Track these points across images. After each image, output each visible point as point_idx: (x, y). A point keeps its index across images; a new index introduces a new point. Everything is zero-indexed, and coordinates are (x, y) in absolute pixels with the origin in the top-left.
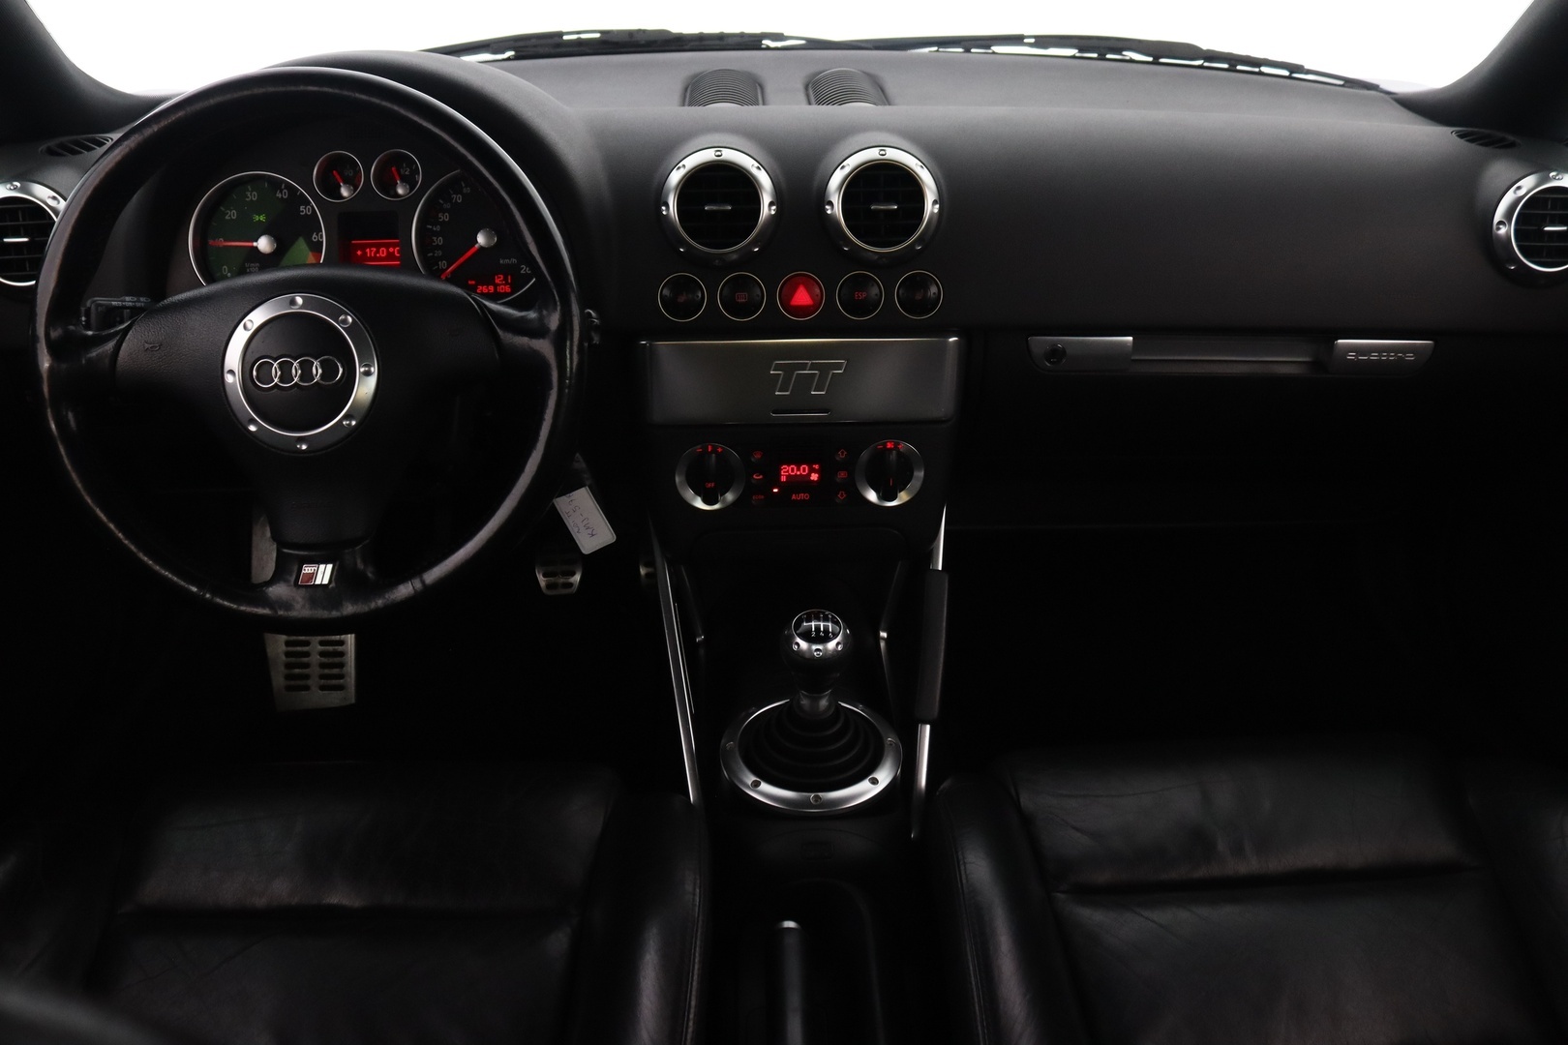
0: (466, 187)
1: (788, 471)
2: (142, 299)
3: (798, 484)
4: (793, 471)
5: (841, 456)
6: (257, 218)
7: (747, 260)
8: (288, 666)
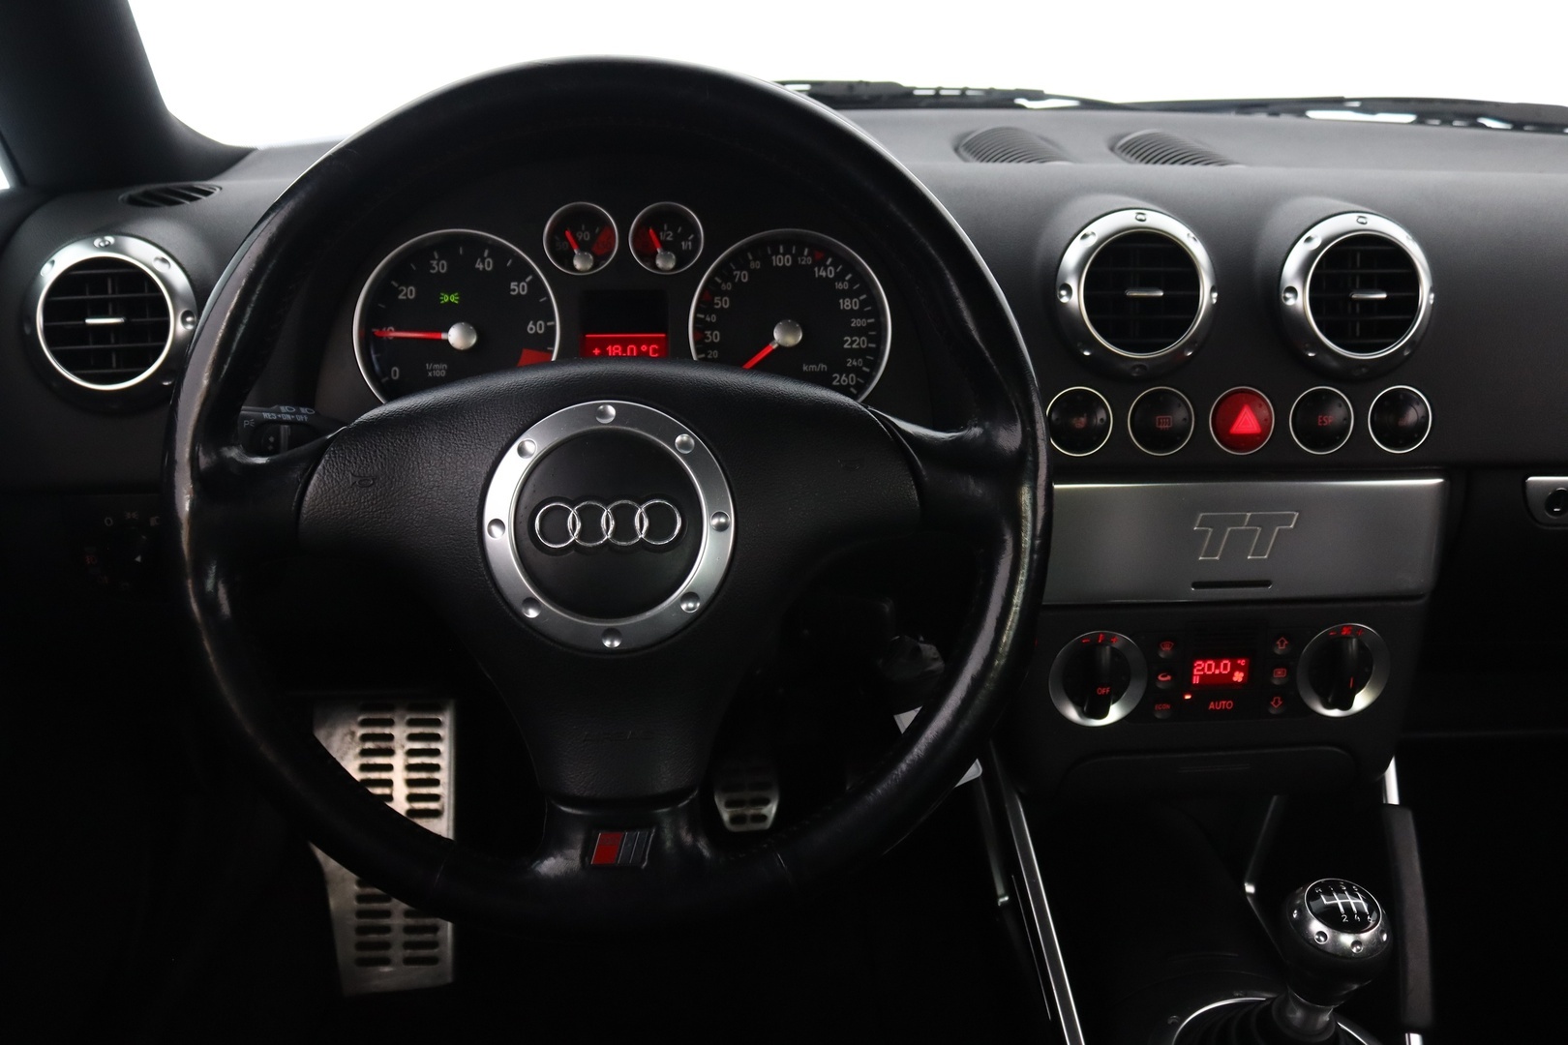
0: (755, 260)
1: (1203, 669)
2: (303, 410)
3: (1217, 687)
4: (1209, 668)
5: (1280, 648)
6: (445, 298)
7: (1172, 370)
8: (361, 930)
